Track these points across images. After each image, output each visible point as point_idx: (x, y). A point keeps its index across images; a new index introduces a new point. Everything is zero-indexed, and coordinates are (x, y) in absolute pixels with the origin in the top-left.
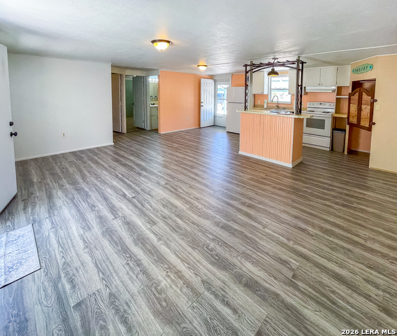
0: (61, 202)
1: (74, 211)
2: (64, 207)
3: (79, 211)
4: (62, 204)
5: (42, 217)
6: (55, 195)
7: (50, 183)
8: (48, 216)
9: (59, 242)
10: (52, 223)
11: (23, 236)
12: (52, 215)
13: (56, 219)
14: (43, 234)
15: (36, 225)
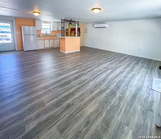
0: (132, 89)
1: (132, 81)
2: (134, 85)
3: (131, 80)
4: (133, 87)
5: (146, 89)
6: (131, 95)
7: (123, 111)
8: (143, 87)
9: (145, 78)
10: (143, 83)
11: (156, 87)
12: (141, 86)
13: (140, 83)
14: (149, 83)
15: (150, 87)
